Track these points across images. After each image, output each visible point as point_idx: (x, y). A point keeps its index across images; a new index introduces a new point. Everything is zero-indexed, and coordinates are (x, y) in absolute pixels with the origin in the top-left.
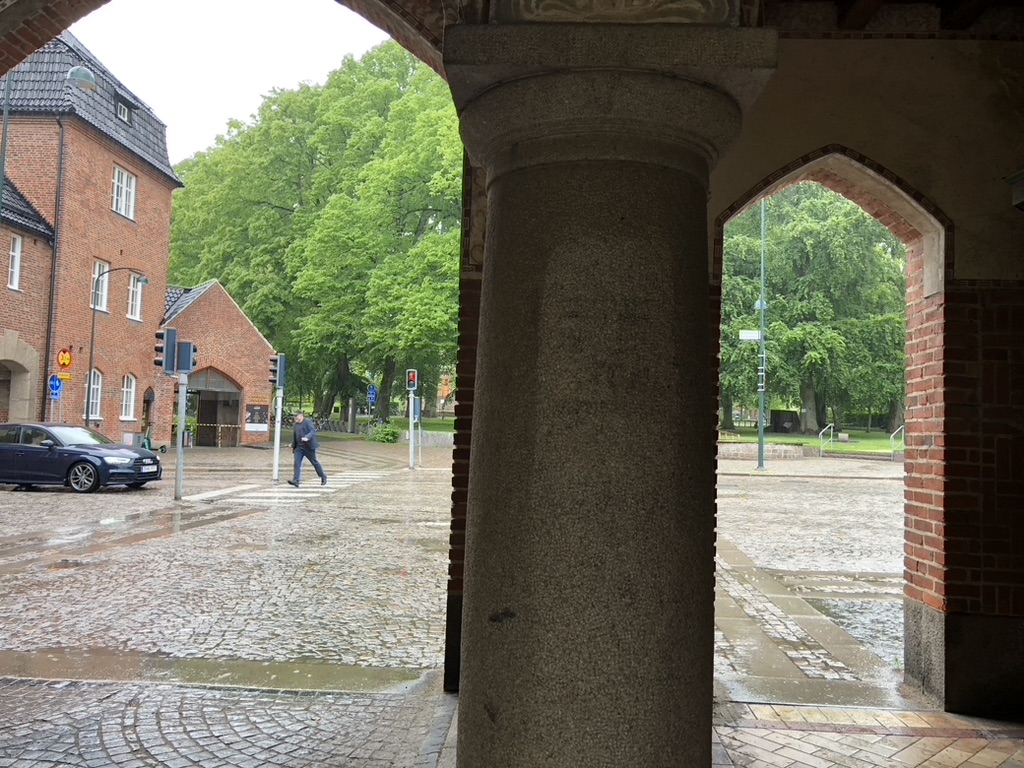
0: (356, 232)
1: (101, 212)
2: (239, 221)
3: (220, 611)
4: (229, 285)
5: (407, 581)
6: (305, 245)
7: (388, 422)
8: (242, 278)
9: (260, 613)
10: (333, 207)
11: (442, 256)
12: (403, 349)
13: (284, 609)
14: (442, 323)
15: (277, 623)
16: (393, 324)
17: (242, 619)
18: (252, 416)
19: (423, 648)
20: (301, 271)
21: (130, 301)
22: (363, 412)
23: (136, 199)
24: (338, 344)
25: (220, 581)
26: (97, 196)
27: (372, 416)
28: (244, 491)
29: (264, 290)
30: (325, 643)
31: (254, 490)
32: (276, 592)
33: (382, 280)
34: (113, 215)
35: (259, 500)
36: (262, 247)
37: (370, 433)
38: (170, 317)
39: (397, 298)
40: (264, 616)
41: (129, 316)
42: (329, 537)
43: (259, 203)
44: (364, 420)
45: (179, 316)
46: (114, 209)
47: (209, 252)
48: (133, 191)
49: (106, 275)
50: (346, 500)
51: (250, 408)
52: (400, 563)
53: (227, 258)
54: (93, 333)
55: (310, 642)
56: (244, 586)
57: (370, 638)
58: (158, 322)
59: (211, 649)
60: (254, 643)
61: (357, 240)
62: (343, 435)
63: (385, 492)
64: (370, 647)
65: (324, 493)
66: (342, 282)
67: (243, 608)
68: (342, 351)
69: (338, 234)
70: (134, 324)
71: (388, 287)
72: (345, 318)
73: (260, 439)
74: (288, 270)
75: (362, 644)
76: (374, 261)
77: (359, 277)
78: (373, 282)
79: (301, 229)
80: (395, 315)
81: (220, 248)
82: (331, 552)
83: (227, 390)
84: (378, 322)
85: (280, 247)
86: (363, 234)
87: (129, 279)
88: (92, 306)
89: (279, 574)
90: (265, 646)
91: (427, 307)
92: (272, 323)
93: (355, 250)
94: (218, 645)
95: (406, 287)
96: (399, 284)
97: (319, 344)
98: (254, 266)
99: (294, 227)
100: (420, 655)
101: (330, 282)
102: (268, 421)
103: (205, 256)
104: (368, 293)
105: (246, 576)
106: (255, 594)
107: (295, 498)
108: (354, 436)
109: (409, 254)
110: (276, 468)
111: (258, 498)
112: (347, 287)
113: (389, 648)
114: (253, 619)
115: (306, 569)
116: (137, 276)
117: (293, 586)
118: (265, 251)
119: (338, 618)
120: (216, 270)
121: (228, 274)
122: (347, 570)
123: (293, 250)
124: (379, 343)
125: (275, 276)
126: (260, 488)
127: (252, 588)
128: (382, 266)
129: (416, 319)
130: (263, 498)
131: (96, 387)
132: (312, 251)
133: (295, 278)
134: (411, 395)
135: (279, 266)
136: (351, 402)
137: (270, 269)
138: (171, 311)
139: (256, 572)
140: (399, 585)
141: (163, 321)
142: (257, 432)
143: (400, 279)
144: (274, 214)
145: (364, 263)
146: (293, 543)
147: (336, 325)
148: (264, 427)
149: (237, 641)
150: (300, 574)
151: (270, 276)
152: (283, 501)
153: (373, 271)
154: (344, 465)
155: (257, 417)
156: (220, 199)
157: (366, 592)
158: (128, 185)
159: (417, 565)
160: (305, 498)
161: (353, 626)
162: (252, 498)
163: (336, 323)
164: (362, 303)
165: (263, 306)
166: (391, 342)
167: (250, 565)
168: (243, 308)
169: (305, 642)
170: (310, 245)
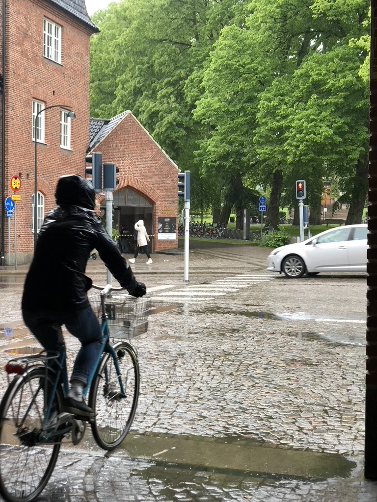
0: (246, 59)
1: (36, 60)
2: (145, 59)
3: (154, 394)
4: (140, 117)
5: (315, 372)
6: (201, 76)
7: (278, 230)
8: (151, 109)
9: (187, 397)
10: (225, 38)
11: (326, 74)
12: (291, 163)
13: (207, 394)
14: (326, 138)
15: (203, 406)
16: (281, 141)
17: (173, 401)
18: (163, 227)
19: (338, 436)
20: (199, 99)
21: (62, 134)
22: (254, 222)
23: (63, 46)
24: (234, 162)
25: (151, 368)
26: (33, 46)
27: (264, 225)
28: (162, 291)
29: (169, 118)
30: (247, 426)
31: (169, 290)
32: (199, 378)
33: (270, 102)
34: (46, 61)
35: (174, 298)
36: (166, 80)
37: (263, 240)
38: (94, 146)
39: (284, 117)
40: (191, 399)
41: (62, 146)
42: (238, 331)
43: (161, 41)
44: (257, 228)
45: (102, 144)
46: (46, 56)
47: (123, 88)
48: (59, 39)
49: (43, 113)
50: (248, 298)
51: (162, 220)
52: (305, 355)
53: (137, 92)
54: (36, 162)
55: (233, 425)
56: (172, 372)
57: (287, 423)
58: (85, 151)
59: (149, 427)
60: (185, 423)
61: (248, 66)
62: (240, 242)
63: (282, 291)
64: (289, 432)
65: (229, 292)
66: (235, 105)
67: (172, 391)
68: (238, 167)
69: (230, 62)
70: (66, 153)
71: (275, 108)
72: (239, 138)
73: (170, 246)
74: (188, 99)
75: (281, 429)
76: (263, 84)
77: (251, 99)
78: (262, 104)
79: (198, 62)
80: (282, 133)
81: (132, 84)
82: (241, 344)
83: (142, 205)
84: (268, 141)
85: (181, 79)
86: (253, 60)
87: (61, 115)
88: (34, 140)
89: (199, 363)
90: (194, 426)
91: (313, 124)
92: (176, 146)
93: (246, 75)
94: (155, 424)
95: (292, 106)
96: (286, 104)
97: (218, 163)
98: (161, 98)
99: (192, 60)
100: (336, 442)
101: (225, 107)
102: (177, 231)
103: (119, 93)
104: (258, 115)
105: (172, 363)
106: (181, 380)
107: (205, 297)
108: (250, 242)
109: (295, 74)
110: (187, 271)
111: (173, 296)
112: (239, 111)
113: (306, 434)
114: (182, 402)
115: (222, 358)
116: (67, 112)
117: (213, 373)
118: (169, 84)
119: (255, 403)
120: (129, 104)
121: (139, 107)
122: (258, 360)
123: (192, 81)
124: (269, 159)
125: (177, 105)
126: (175, 288)
127: (178, 374)
128: (269, 88)
129: (303, 135)
130: (178, 296)
131: (40, 206)
132: (209, 80)
133: (195, 107)
134: (301, 204)
135: (180, 96)
136: (245, 212)
137: (173, 99)
138: (95, 140)
139: (180, 360)
140: (307, 375)
141: (89, 150)
142: (167, 240)
143: (287, 99)
144: (175, 50)
145: (255, 87)
146: (208, 336)
147: (231, 145)
148: (173, 236)
149: (170, 421)
150: (217, 363)
151: (174, 105)
152: (195, 299)
153: (263, 95)
154: (243, 268)
155: (167, 228)
156: (129, 40)
157: (278, 381)
158: (56, 35)
159: (321, 357)
160: (213, 296)
161: (271, 411)
162: (169, 296)
163: (231, 143)
164: (253, 124)
165: (169, 132)
166: (280, 157)
167: (174, 354)
168: (153, 135)
169: (229, 425)
170: (207, 75)
